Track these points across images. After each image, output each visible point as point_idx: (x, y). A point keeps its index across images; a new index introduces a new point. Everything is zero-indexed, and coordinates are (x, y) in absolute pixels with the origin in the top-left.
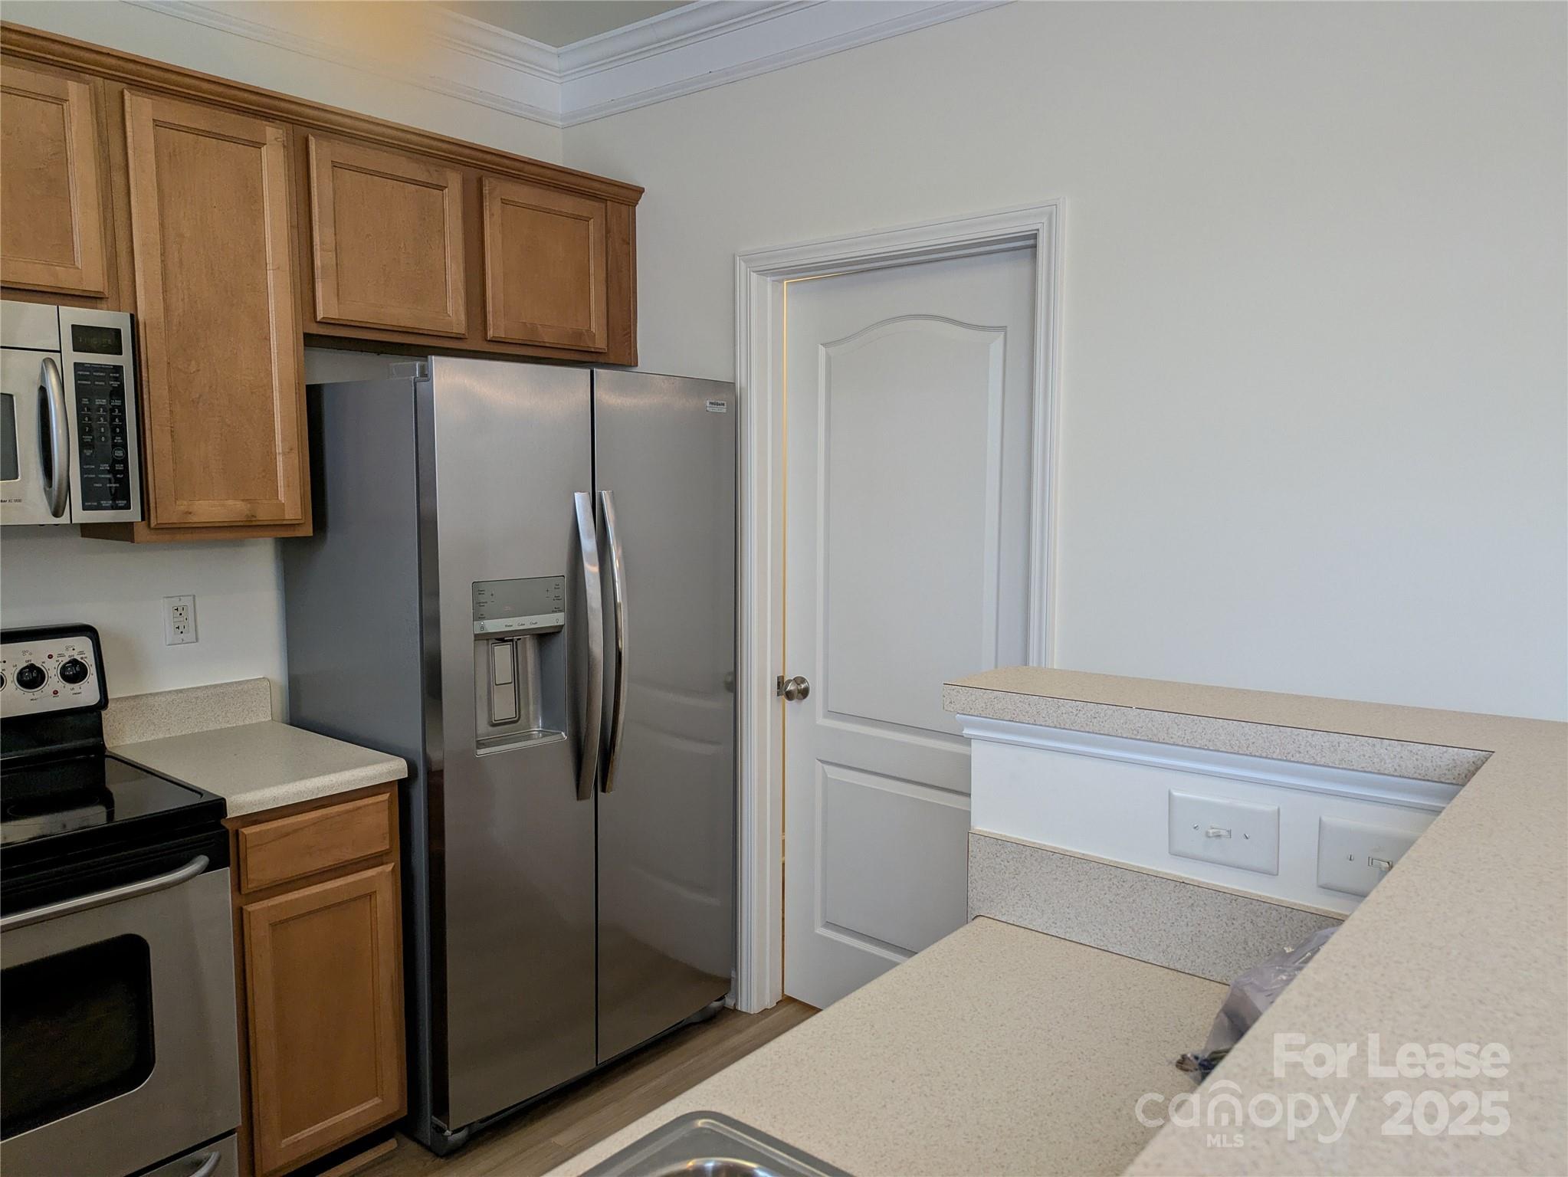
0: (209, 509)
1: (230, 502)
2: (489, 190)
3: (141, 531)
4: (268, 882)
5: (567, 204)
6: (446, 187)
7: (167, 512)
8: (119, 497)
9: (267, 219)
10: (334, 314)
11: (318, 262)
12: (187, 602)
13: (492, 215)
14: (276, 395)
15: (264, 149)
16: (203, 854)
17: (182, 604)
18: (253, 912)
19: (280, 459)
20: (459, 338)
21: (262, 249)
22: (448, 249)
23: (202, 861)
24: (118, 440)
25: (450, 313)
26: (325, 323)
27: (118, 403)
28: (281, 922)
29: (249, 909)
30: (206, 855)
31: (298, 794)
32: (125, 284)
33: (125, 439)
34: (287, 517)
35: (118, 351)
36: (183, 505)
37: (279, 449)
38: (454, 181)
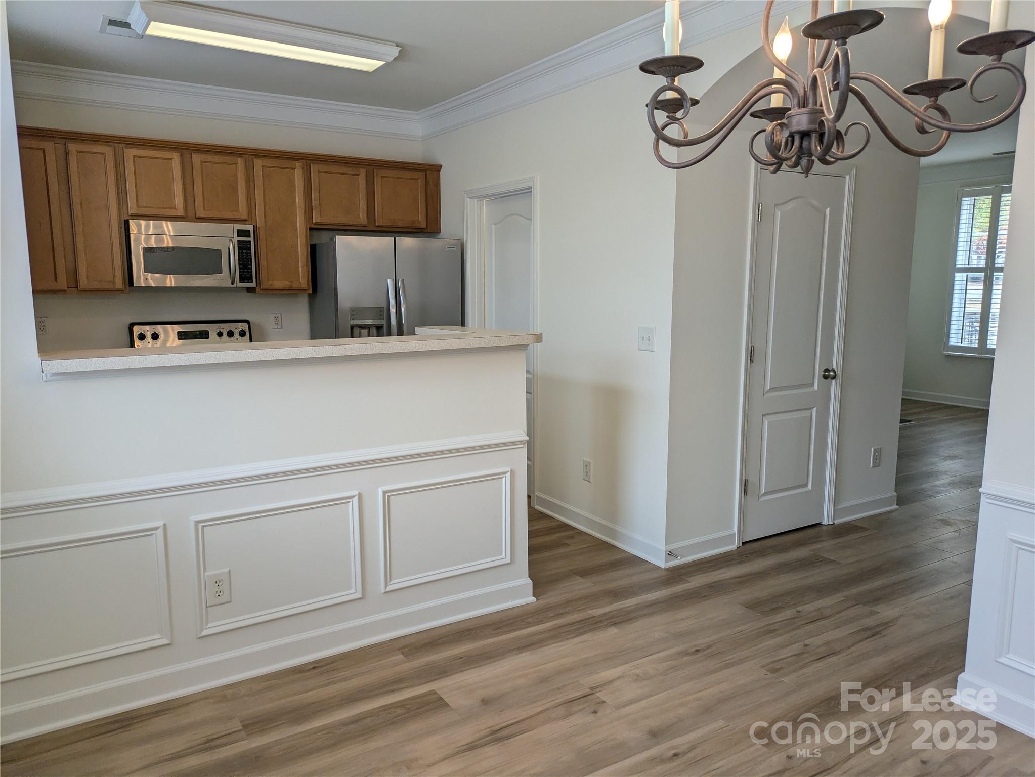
0: (278, 284)
1: (285, 282)
2: (377, 173)
3: (258, 290)
5: (408, 174)
6: (359, 174)
7: (265, 285)
8: (250, 280)
9: (297, 192)
10: (319, 221)
11: (313, 204)
12: (279, 315)
13: (377, 182)
14: (299, 248)
15: (296, 170)
17: (277, 316)
19: (300, 268)
20: (365, 226)
21: (295, 202)
22: (360, 195)
24: (250, 262)
25: (361, 217)
26: (316, 224)
27: (250, 251)
32: (254, 216)
33: (251, 262)
34: (302, 287)
35: (250, 237)
36: (270, 282)
37: (300, 265)
38: (363, 172)
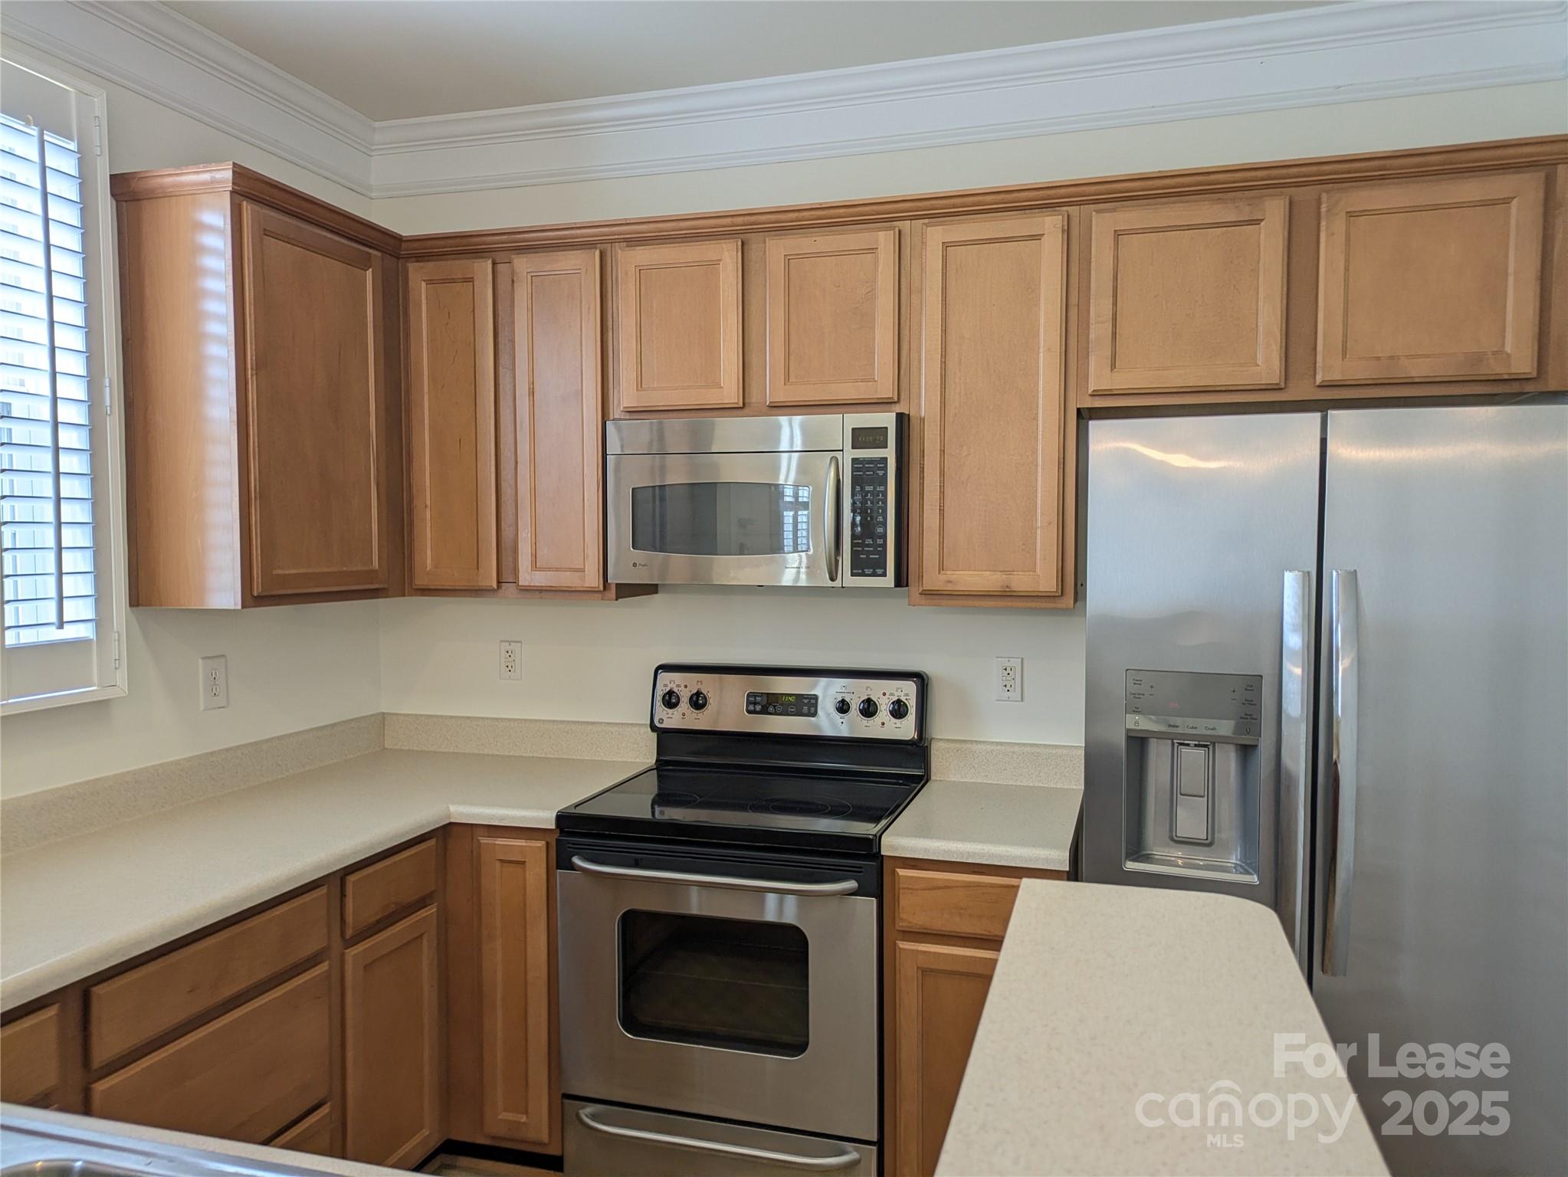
0: (967, 579)
2: (1327, 207)
4: (918, 927)
6: (1263, 220)
7: (930, 581)
8: (878, 566)
9: (1042, 305)
10: (1106, 386)
11: (1092, 336)
12: (1015, 663)
15: (1042, 240)
16: (854, 879)
17: (1011, 664)
18: (904, 949)
20: (1274, 389)
21: (1036, 334)
22: (1261, 293)
23: (852, 884)
24: (880, 519)
25: (1259, 361)
26: (1098, 394)
27: (882, 488)
28: (932, 971)
29: (901, 946)
30: (856, 881)
31: (948, 852)
33: (885, 518)
35: (886, 446)
36: (947, 576)
38: (1277, 209)
